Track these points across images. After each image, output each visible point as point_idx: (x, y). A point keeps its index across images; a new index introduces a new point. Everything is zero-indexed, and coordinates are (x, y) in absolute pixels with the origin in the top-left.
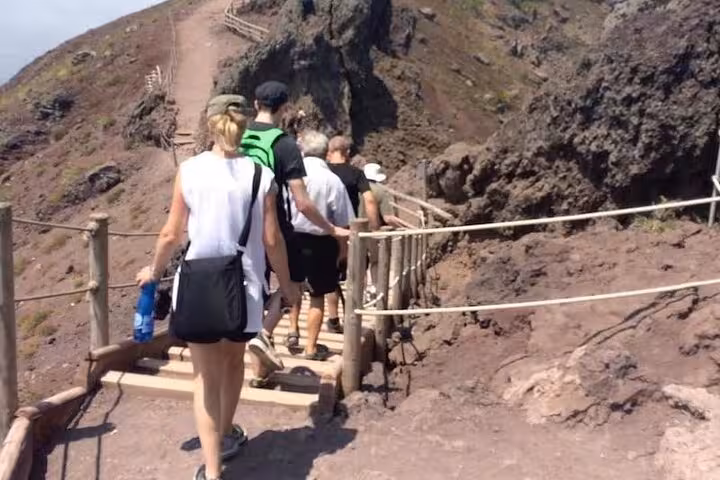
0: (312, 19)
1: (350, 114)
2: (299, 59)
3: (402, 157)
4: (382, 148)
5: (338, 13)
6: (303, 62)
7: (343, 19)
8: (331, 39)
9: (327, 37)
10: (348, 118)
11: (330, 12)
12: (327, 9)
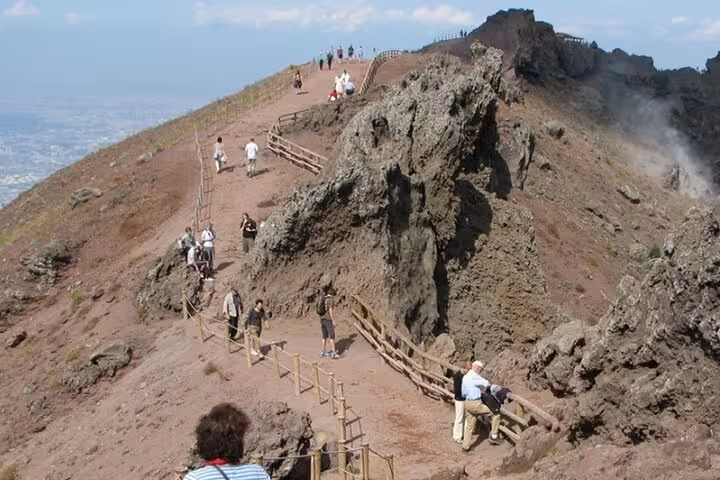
0: (387, 145)
1: (435, 278)
2: (366, 201)
3: (506, 336)
4: (480, 322)
5: (420, 137)
6: (371, 206)
7: (428, 146)
8: (410, 174)
9: (405, 171)
10: (432, 281)
11: (410, 134)
12: (406, 132)
